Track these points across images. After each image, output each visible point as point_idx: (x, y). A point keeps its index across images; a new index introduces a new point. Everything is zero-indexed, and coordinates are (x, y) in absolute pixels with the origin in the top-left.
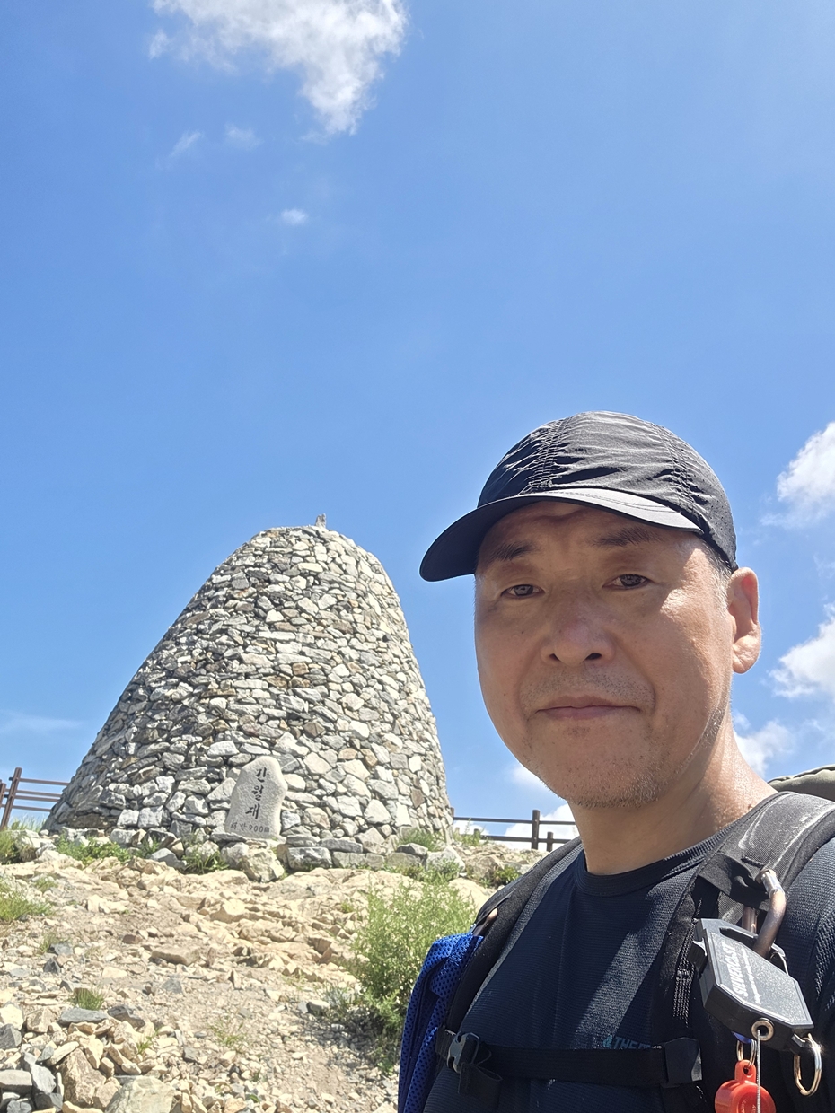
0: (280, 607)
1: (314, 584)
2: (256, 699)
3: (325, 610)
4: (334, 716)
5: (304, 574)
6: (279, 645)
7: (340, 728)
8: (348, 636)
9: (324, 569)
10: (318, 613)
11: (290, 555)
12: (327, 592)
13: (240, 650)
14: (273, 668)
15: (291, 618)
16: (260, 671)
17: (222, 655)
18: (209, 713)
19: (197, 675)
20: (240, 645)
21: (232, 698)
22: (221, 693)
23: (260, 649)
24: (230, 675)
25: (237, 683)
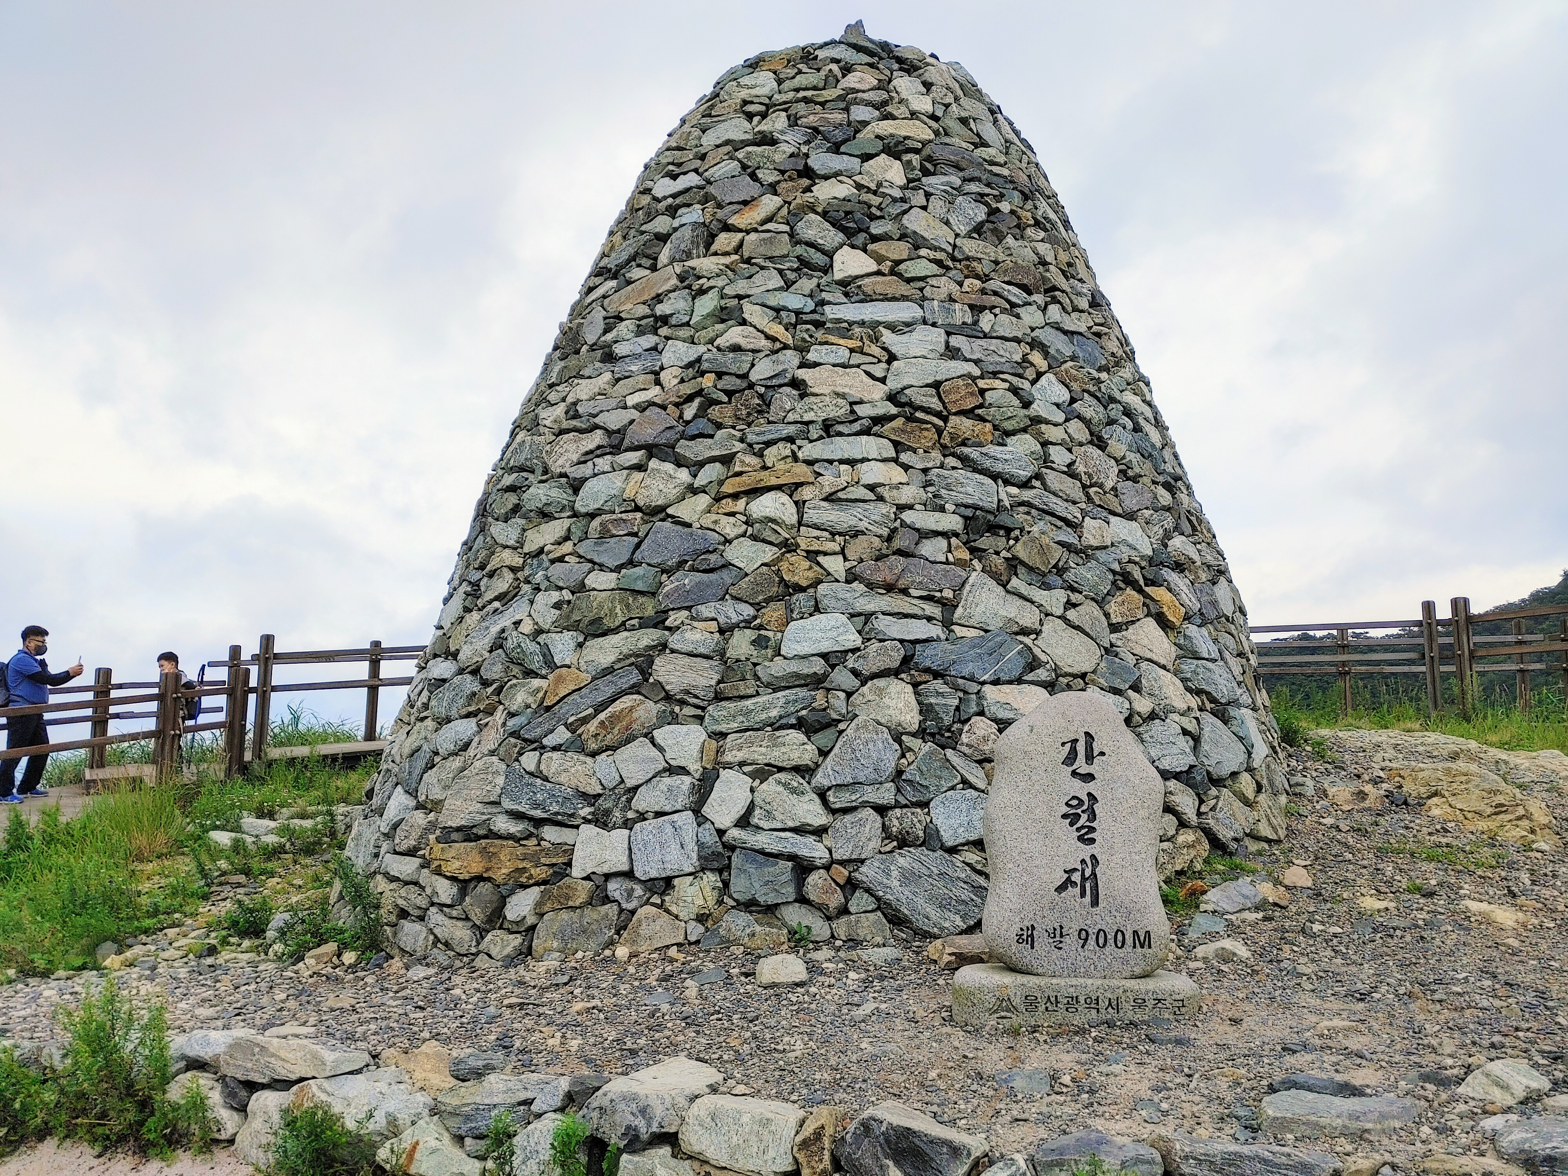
0: (861, 238)
2: (871, 488)
3: (969, 236)
4: (1073, 513)
5: (894, 149)
6: (888, 337)
7: (1095, 543)
8: (1039, 298)
9: (937, 133)
10: (957, 245)
11: (843, 105)
13: (791, 358)
14: (892, 398)
15: (898, 263)
16: (860, 410)
17: (744, 376)
18: (754, 538)
19: (693, 438)
20: (786, 347)
21: (806, 493)
22: (774, 481)
23: (843, 355)
24: (791, 430)
25: (808, 451)
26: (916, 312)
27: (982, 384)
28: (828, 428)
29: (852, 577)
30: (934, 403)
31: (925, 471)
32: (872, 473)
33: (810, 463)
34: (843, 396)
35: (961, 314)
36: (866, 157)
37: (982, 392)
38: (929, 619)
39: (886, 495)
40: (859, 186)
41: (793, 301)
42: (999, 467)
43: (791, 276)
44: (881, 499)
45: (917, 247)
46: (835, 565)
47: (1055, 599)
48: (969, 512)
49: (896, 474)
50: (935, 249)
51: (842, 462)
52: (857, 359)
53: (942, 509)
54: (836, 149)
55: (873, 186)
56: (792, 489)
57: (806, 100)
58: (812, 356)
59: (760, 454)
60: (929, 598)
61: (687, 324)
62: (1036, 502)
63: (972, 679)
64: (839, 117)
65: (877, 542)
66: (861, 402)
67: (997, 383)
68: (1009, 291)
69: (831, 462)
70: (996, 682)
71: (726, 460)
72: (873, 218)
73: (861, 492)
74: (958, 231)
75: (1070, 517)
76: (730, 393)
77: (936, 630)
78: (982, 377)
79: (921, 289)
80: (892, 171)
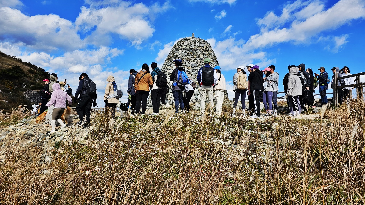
1: (183, 51)
3: (184, 56)
5: (181, 49)
8: (188, 61)
10: (182, 58)
12: (185, 52)
16: (169, 73)
80: (180, 51)
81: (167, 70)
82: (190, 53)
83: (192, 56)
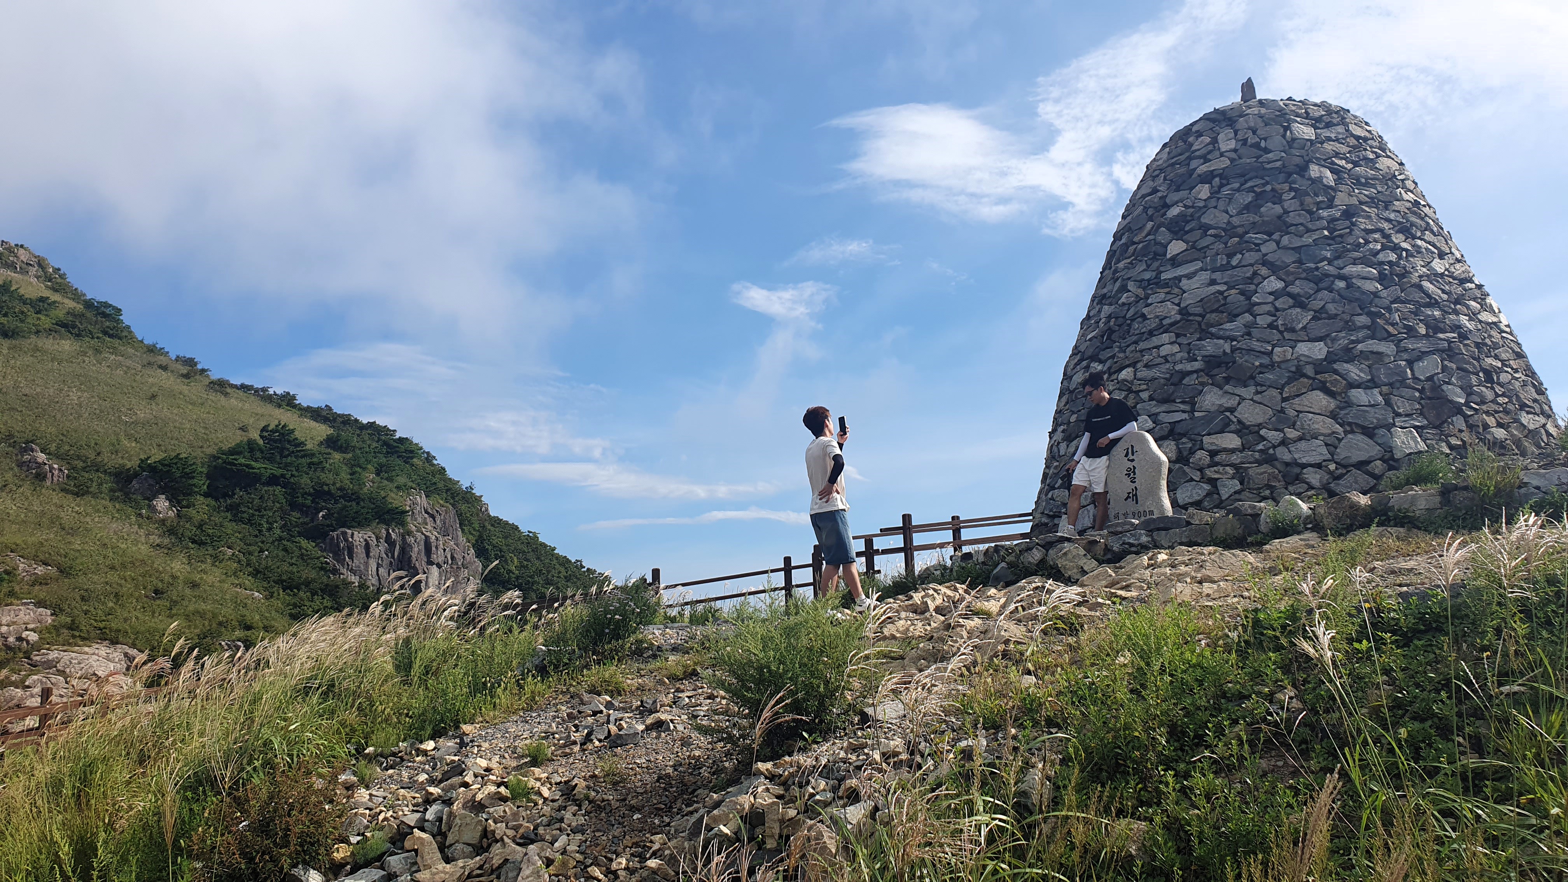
17: (1124, 317)
18: (1119, 389)
19: (1104, 350)
20: (1142, 299)
21: (1139, 365)
22: (1127, 363)
23: (1162, 296)
24: (1134, 338)
25: (1142, 345)
26: (1199, 264)
27: (1226, 294)
28: (1151, 334)
29: (1151, 399)
30: (1198, 310)
31: (1189, 344)
32: (1165, 350)
33: (1141, 351)
34: (1157, 317)
35: (1221, 260)
36: (1192, 189)
37: (1226, 298)
38: (1184, 412)
39: (1169, 359)
40: (1185, 206)
41: (1147, 275)
42: (1228, 333)
43: (1149, 262)
44: (1167, 361)
45: (1205, 232)
46: (1145, 395)
47: (1248, 392)
48: (1207, 359)
49: (1176, 348)
50: (1215, 228)
51: (1153, 348)
52: (1169, 297)
53: (1197, 360)
54: (1178, 190)
55: (1191, 204)
56: (1133, 365)
57: (1173, 165)
58: (1149, 301)
59: (1125, 352)
60: (1182, 402)
61: (1110, 297)
62: (1244, 347)
63: (1199, 434)
64: (1183, 170)
65: (1162, 381)
66: (1166, 317)
67: (1233, 291)
68: (1256, 238)
69: (1149, 349)
70: (1209, 434)
71: (1113, 357)
72: (1188, 222)
73: (1160, 360)
74: (1231, 213)
75: (1263, 350)
76: (1119, 326)
77: (1185, 416)
78: (1227, 290)
79: (1205, 253)
80: (1204, 192)
81: (1145, 311)
82: (1268, 188)
83: (1290, 203)
